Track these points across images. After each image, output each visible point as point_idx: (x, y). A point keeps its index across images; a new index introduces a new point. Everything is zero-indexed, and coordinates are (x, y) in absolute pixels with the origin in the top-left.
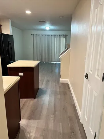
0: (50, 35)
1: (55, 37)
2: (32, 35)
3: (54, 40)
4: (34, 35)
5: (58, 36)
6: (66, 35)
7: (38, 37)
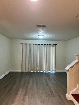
0: (40, 45)
1: (44, 47)
2: (21, 44)
3: (44, 50)
4: (24, 44)
5: (48, 46)
6: (55, 45)
7: (28, 46)
